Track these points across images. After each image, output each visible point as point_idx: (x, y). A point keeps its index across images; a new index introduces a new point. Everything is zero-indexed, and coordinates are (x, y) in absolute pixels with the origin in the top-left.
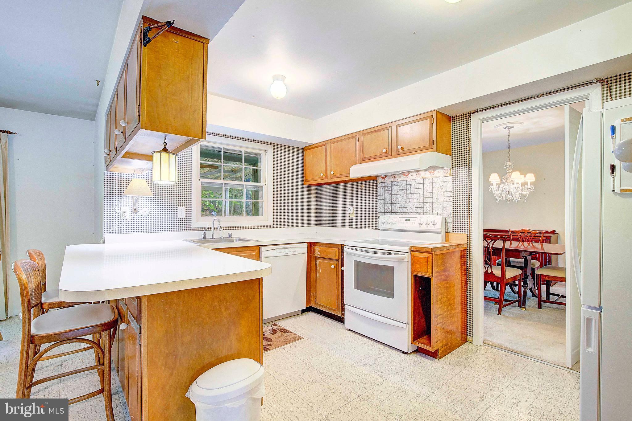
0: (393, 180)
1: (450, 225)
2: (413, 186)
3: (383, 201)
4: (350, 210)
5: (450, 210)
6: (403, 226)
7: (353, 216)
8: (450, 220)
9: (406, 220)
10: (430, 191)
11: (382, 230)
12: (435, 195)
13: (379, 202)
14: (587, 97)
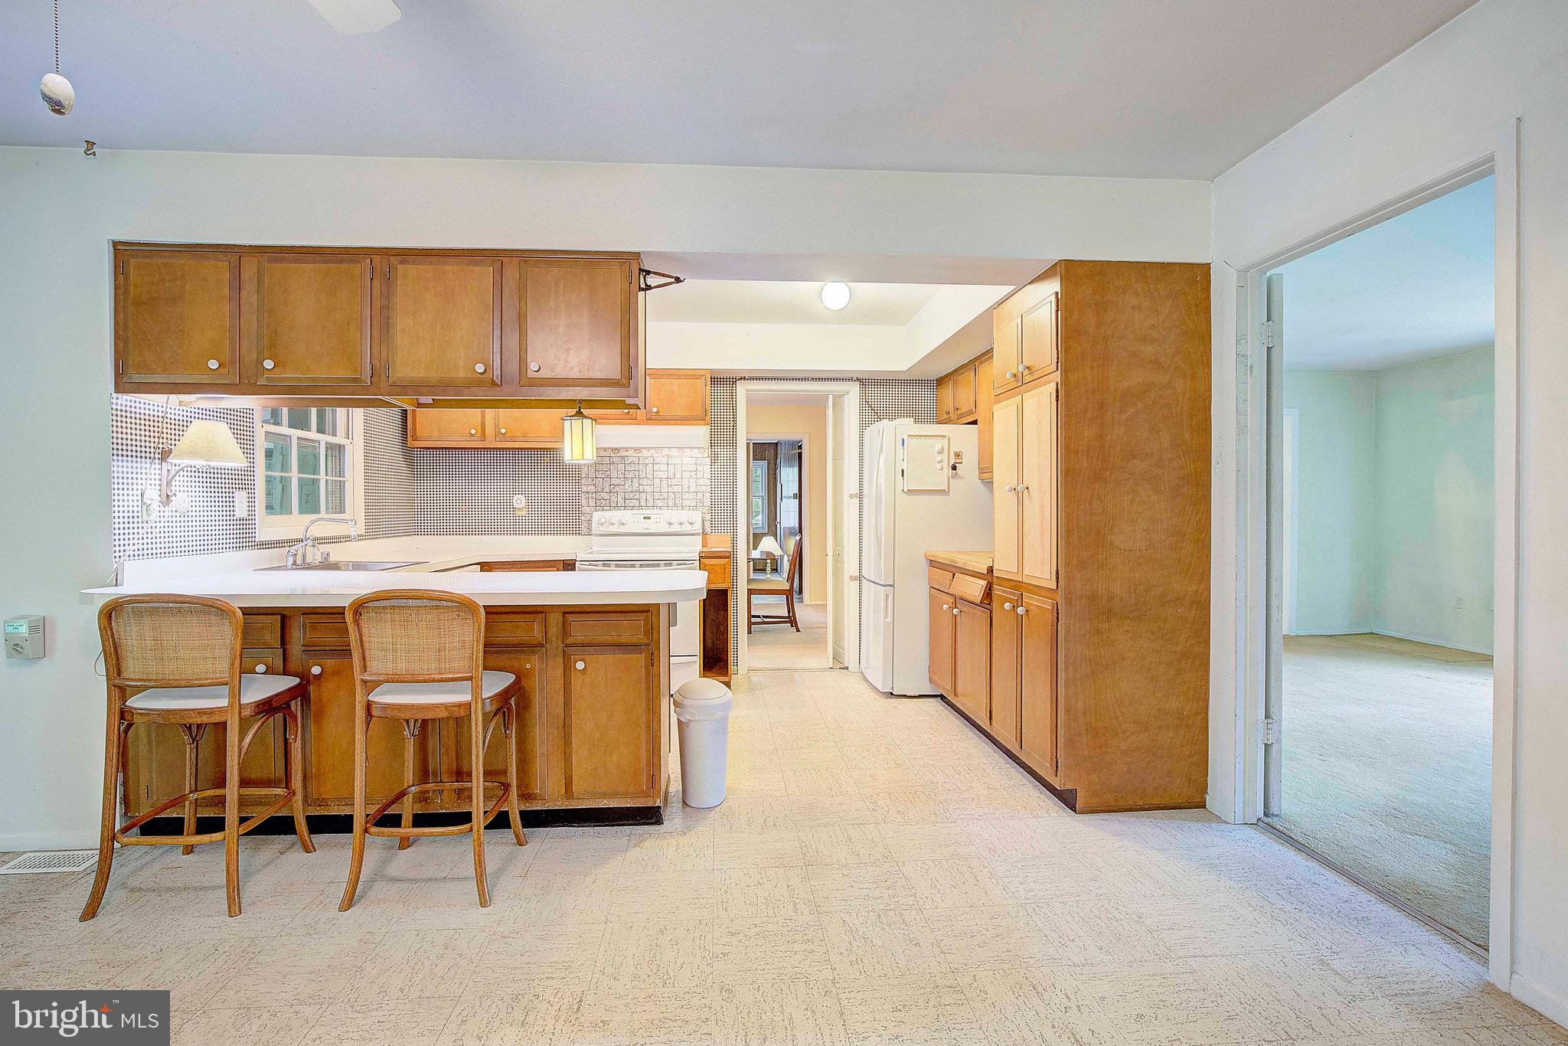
0: (613, 455)
1: (708, 524)
2: (650, 467)
3: (593, 487)
4: (519, 501)
5: (707, 503)
6: (641, 526)
7: (524, 513)
8: (708, 517)
9: (644, 518)
10: (678, 475)
11: (597, 535)
12: (685, 483)
13: (584, 489)
14: (847, 393)
